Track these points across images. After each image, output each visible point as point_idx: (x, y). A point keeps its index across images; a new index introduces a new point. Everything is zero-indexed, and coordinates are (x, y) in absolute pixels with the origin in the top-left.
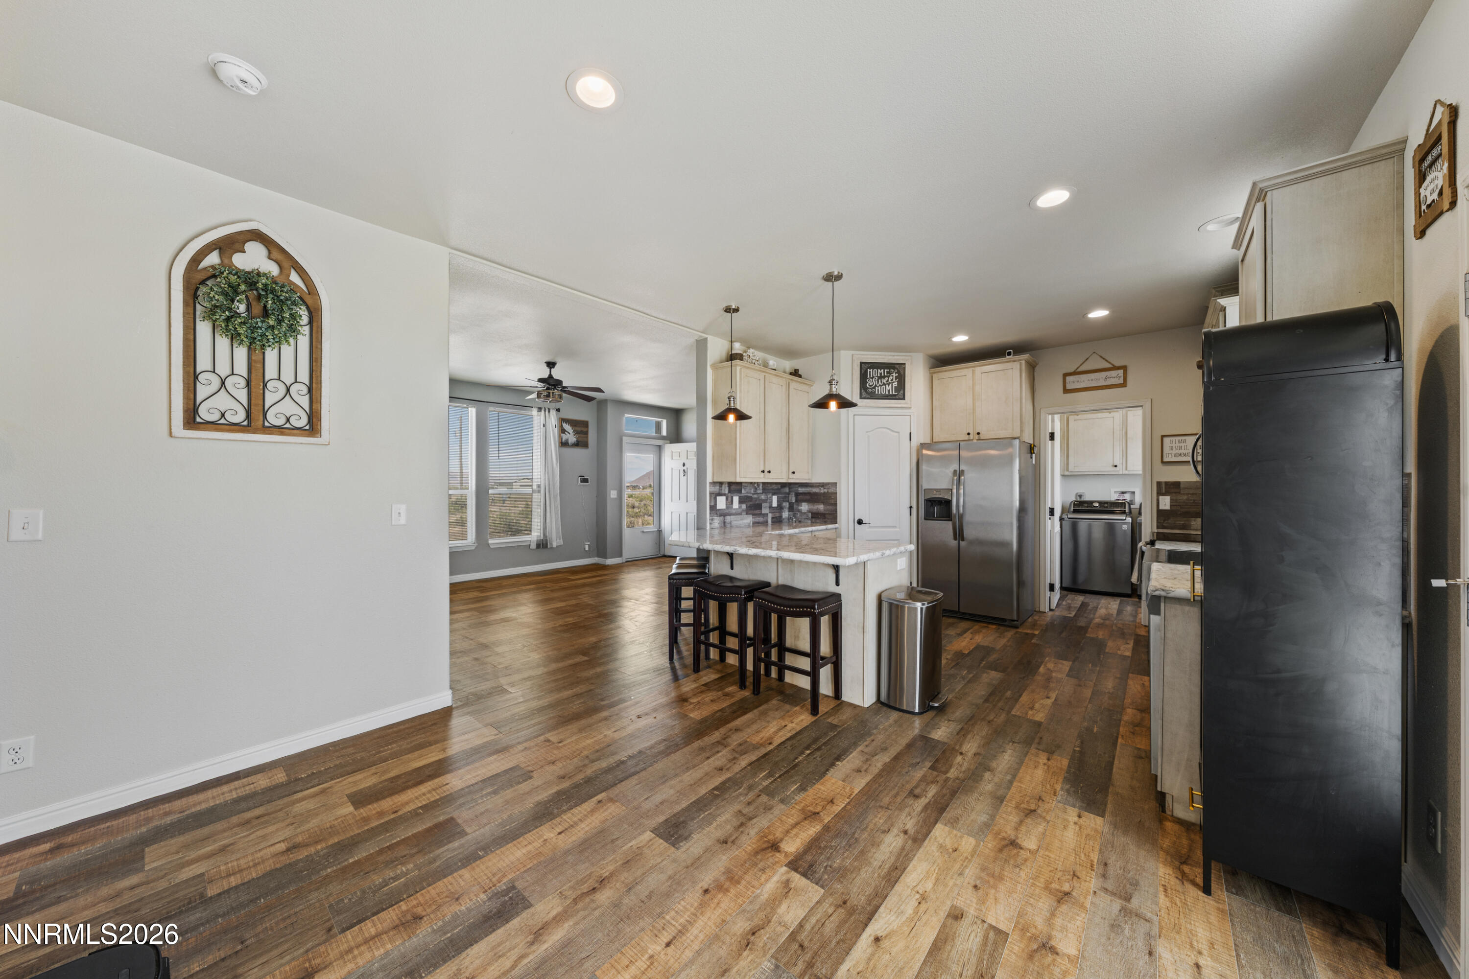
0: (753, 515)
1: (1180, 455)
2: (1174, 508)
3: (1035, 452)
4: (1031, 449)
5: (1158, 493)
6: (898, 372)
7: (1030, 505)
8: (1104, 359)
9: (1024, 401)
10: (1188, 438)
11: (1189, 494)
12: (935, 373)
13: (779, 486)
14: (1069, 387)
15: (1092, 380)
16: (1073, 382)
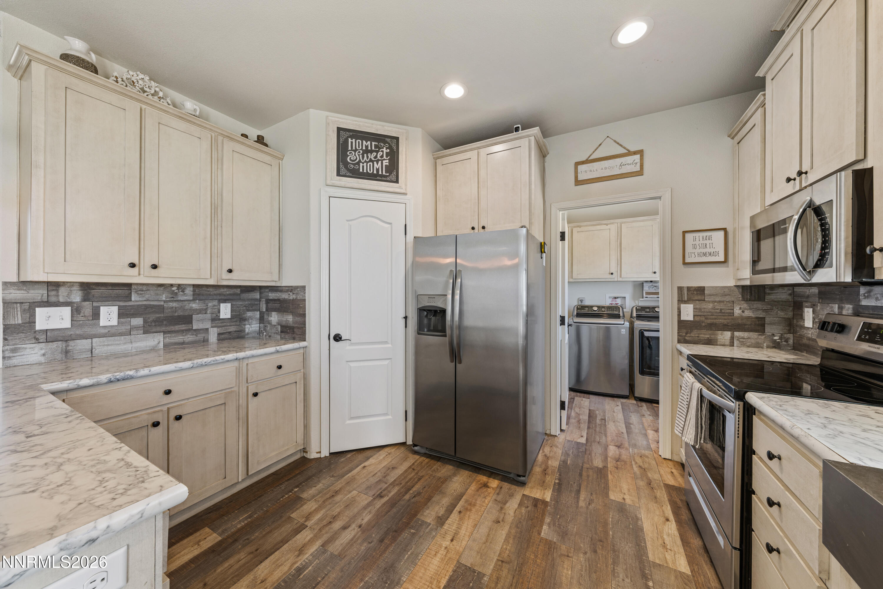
0: (165, 333)
1: (705, 254)
2: (697, 319)
3: (546, 251)
4: (542, 247)
5: (678, 301)
6: (390, 147)
7: (540, 311)
8: (618, 143)
9: (533, 186)
10: (714, 234)
11: (715, 302)
12: (439, 158)
13: (238, 291)
14: (580, 178)
15: (606, 168)
16: (585, 172)
